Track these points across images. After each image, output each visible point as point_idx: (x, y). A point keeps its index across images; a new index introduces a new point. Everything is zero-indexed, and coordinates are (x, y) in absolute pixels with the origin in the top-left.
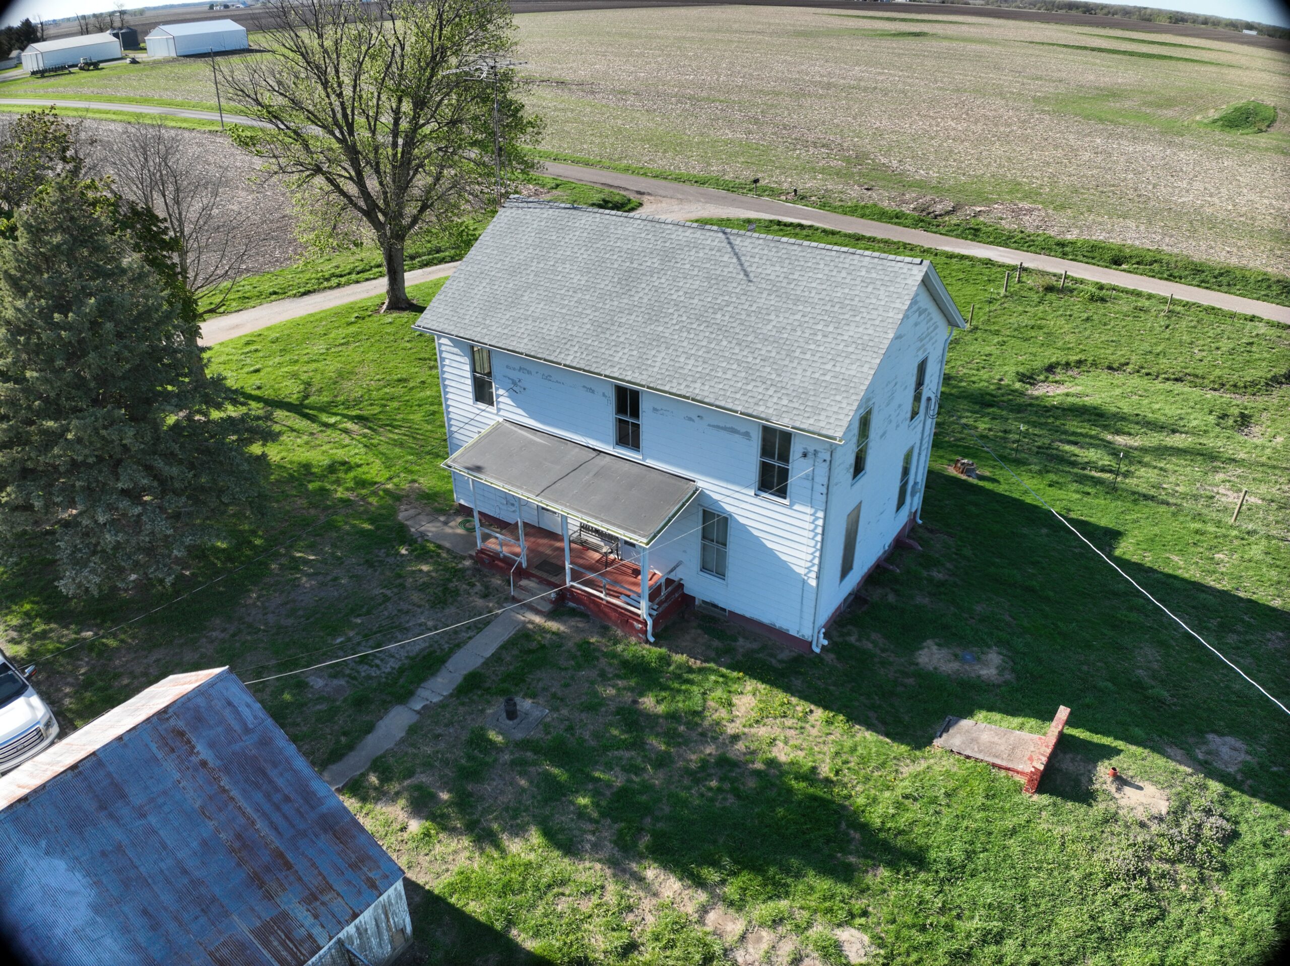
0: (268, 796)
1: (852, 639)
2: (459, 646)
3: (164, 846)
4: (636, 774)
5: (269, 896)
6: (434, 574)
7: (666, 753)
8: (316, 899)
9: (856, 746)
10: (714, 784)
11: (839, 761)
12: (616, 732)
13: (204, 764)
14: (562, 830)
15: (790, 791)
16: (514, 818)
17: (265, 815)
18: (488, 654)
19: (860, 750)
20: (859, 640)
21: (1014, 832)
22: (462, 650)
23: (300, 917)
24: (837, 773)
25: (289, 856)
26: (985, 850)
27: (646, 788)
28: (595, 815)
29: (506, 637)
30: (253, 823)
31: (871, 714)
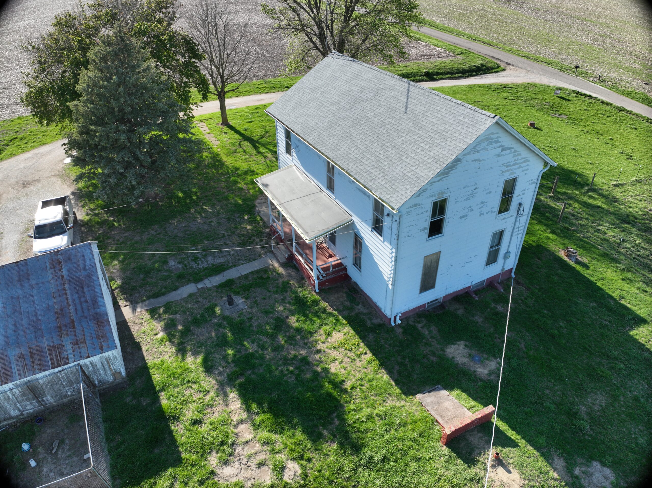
0: (80, 298)
1: (419, 326)
2: (235, 266)
3: (34, 302)
4: (261, 350)
5: (61, 336)
6: (250, 231)
7: (283, 346)
8: (77, 344)
9: (373, 379)
10: (291, 368)
11: (359, 383)
12: (268, 327)
13: (63, 276)
14: (212, 361)
15: (322, 387)
16: (198, 347)
17: (75, 304)
18: (243, 273)
19: (374, 383)
20: (422, 327)
21: (418, 460)
22: (235, 268)
23: (68, 348)
24: (352, 389)
25: (76, 324)
26: (396, 461)
27: (262, 358)
28: (230, 360)
29: (256, 269)
30: (69, 306)
31: (397, 367)
